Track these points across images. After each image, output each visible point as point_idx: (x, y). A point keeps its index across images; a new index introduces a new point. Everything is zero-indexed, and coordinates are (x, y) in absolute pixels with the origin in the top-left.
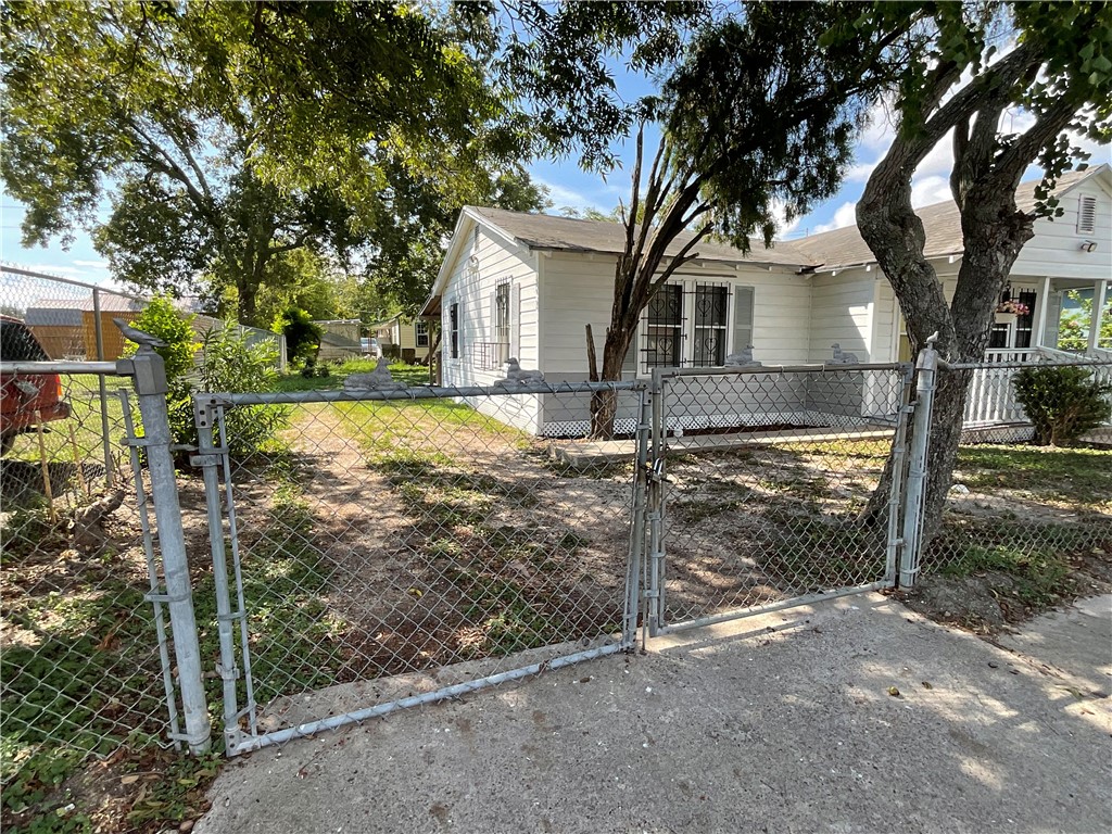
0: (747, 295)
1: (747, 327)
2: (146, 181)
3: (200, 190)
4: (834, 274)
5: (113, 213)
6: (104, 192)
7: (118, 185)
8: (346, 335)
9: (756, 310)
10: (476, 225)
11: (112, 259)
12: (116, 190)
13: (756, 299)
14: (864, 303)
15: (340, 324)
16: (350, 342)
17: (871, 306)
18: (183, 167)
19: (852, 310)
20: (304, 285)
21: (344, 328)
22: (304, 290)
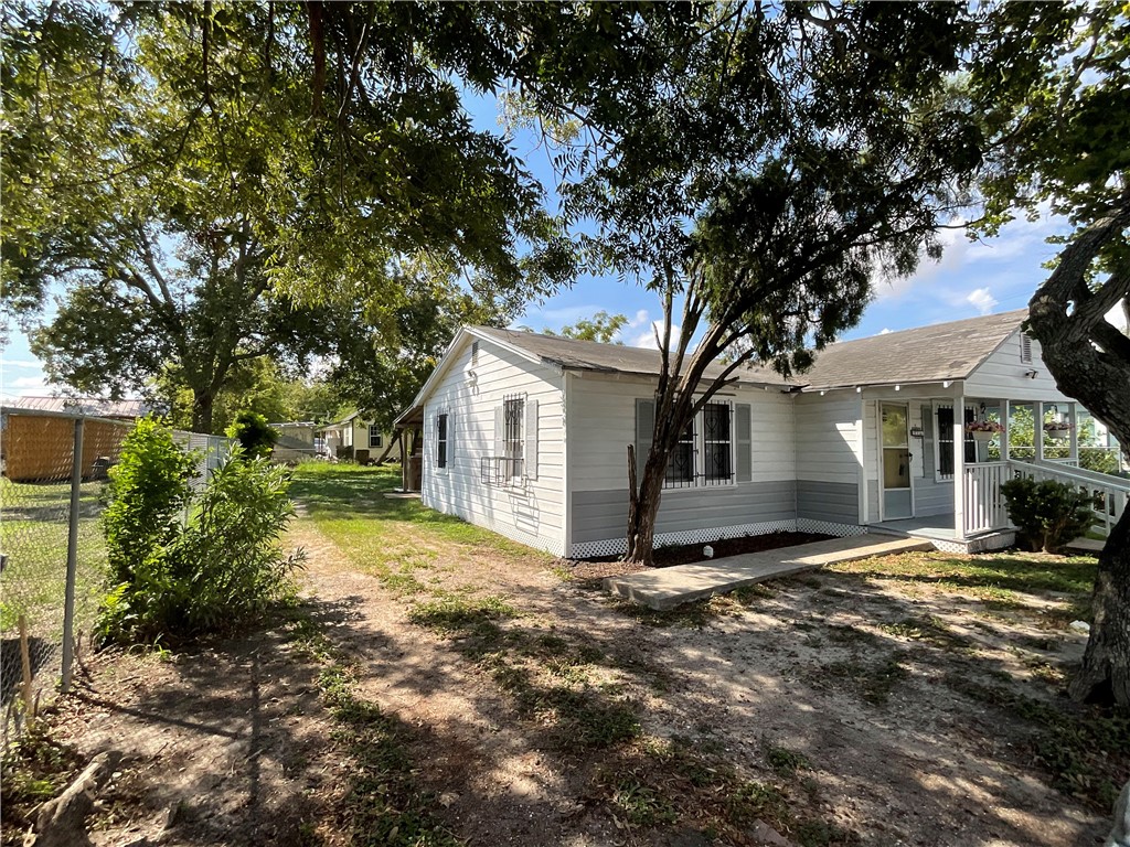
0: (745, 411)
1: (746, 442)
2: (100, 287)
3: (161, 299)
4: (822, 394)
5: (58, 316)
6: (50, 297)
7: (68, 290)
8: (300, 437)
9: (753, 426)
10: (474, 341)
11: (50, 361)
12: (64, 294)
13: (753, 416)
14: (852, 420)
15: (294, 427)
16: (304, 444)
17: (859, 423)
18: (145, 276)
19: (839, 426)
20: (259, 389)
21: (298, 431)
22: (260, 394)
